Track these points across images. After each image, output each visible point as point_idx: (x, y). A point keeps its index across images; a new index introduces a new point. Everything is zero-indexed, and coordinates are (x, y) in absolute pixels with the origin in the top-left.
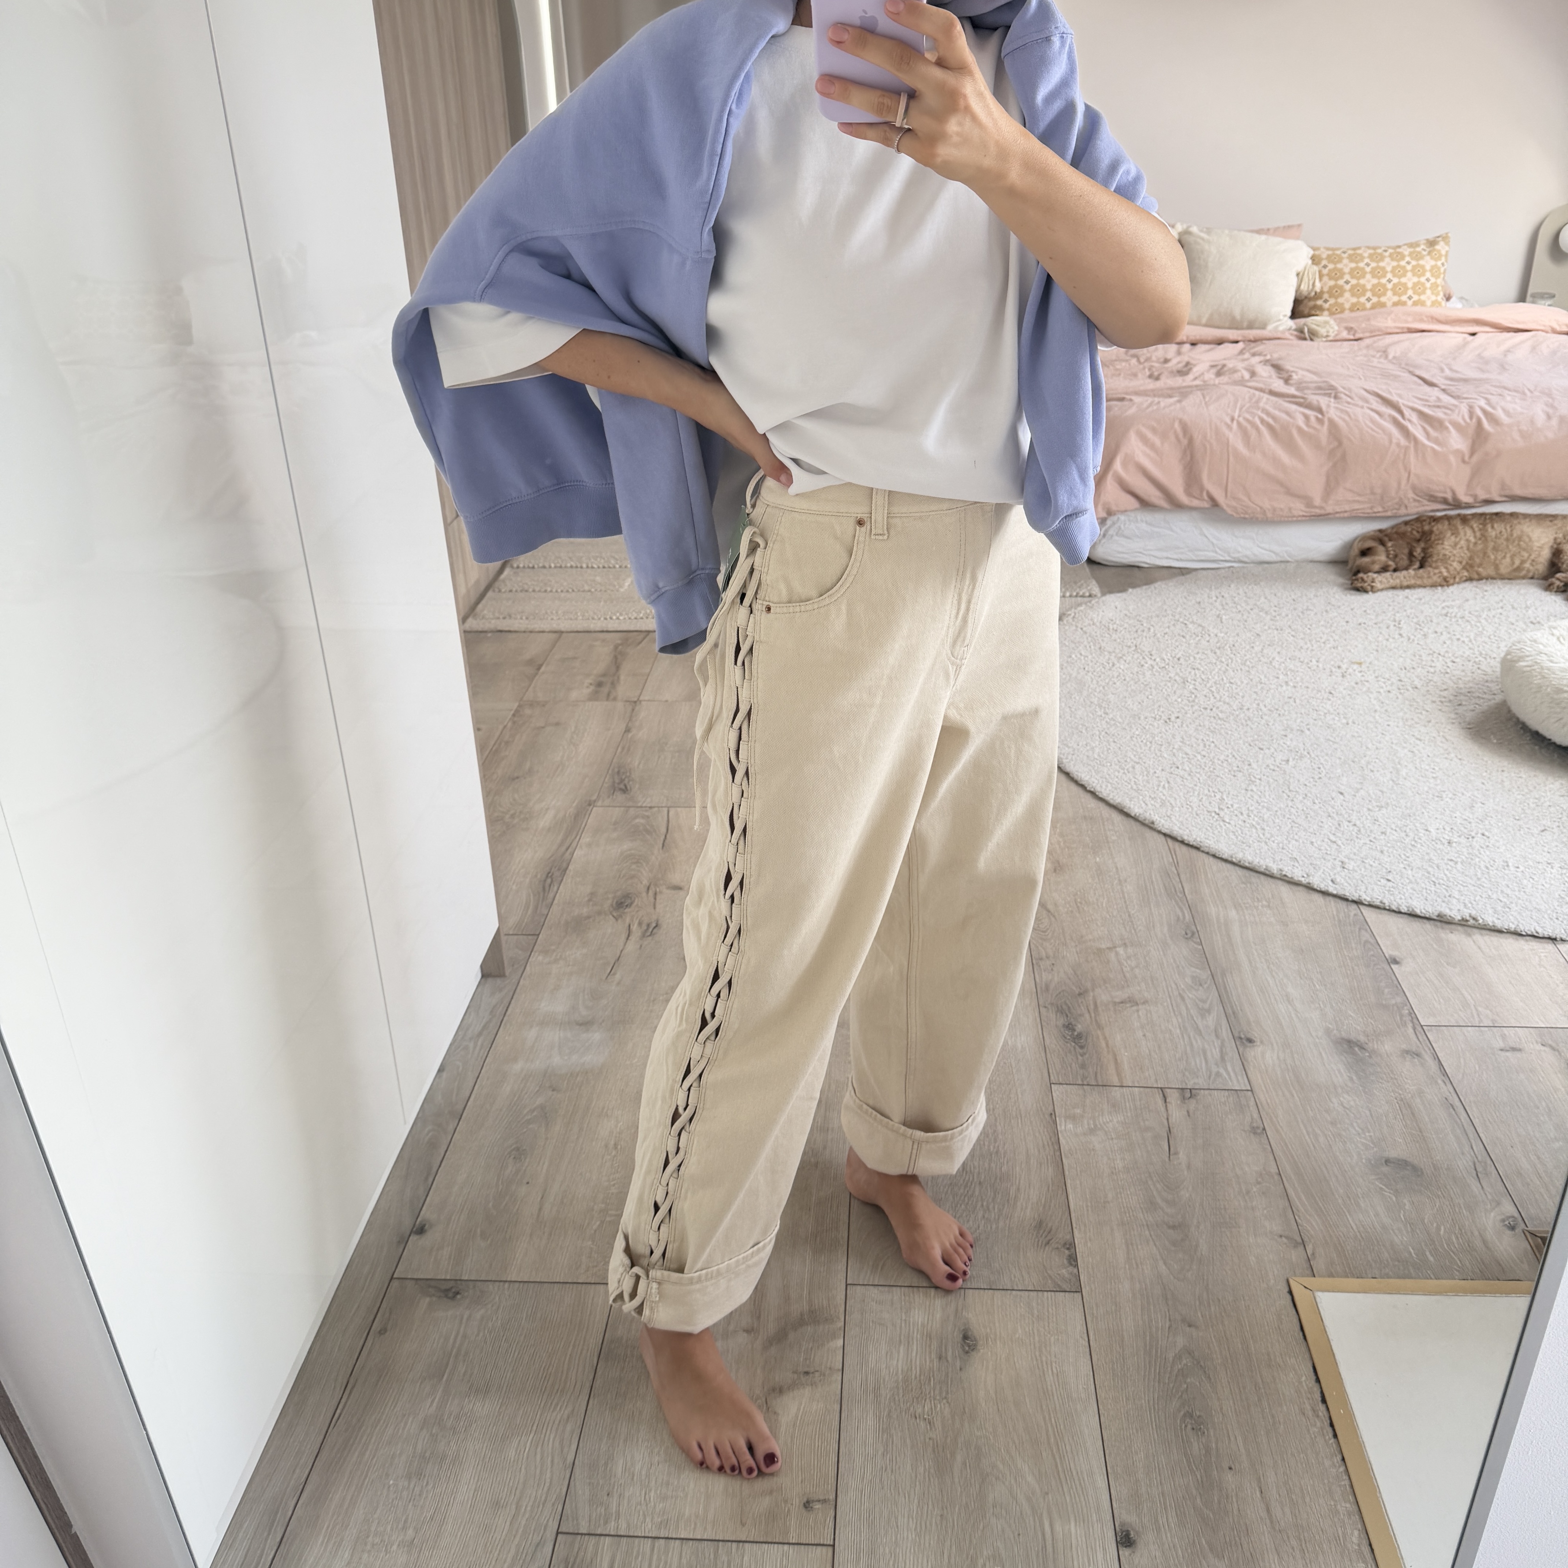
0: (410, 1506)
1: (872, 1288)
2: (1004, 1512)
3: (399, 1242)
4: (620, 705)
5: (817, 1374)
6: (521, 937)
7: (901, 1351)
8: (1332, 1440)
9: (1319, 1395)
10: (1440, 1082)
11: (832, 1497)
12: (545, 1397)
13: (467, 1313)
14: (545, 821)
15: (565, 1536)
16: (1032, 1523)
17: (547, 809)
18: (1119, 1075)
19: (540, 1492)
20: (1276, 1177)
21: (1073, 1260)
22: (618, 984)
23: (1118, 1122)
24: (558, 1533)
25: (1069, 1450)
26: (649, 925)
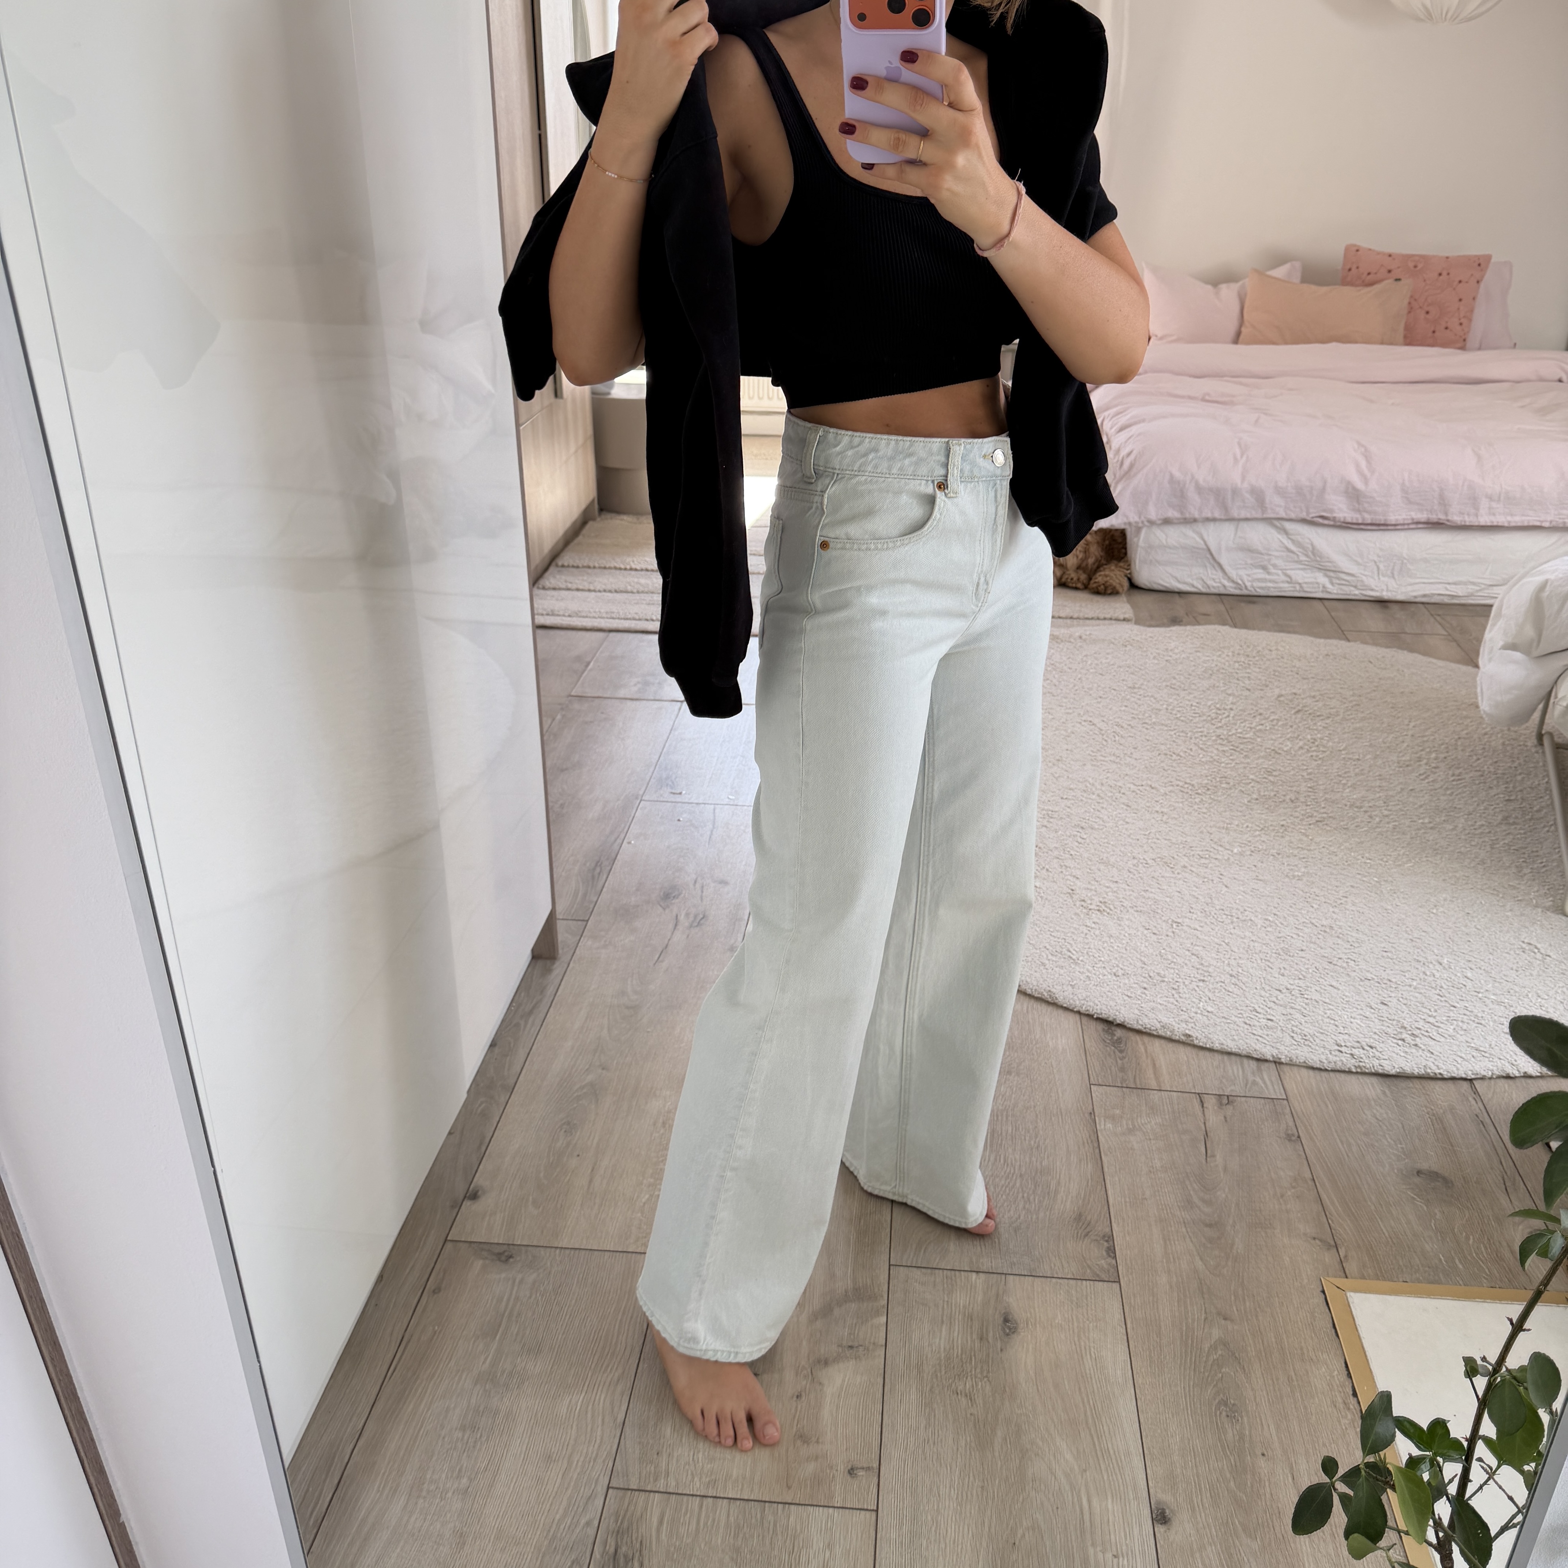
0: (465, 1454)
1: (915, 1269)
2: (1043, 1487)
3: (453, 1207)
4: (666, 704)
5: (861, 1349)
6: (570, 922)
7: (944, 1330)
9: (1351, 1389)
10: (1471, 1099)
11: (876, 1465)
12: (596, 1357)
13: (519, 1276)
14: (594, 812)
15: (616, 1491)
16: (1070, 1498)
17: (596, 801)
18: (1157, 1079)
19: (591, 1448)
20: (1311, 1183)
21: (1111, 1251)
22: (666, 970)
23: (1156, 1124)
24: (608, 1488)
25: (1107, 1432)
26: (696, 916)
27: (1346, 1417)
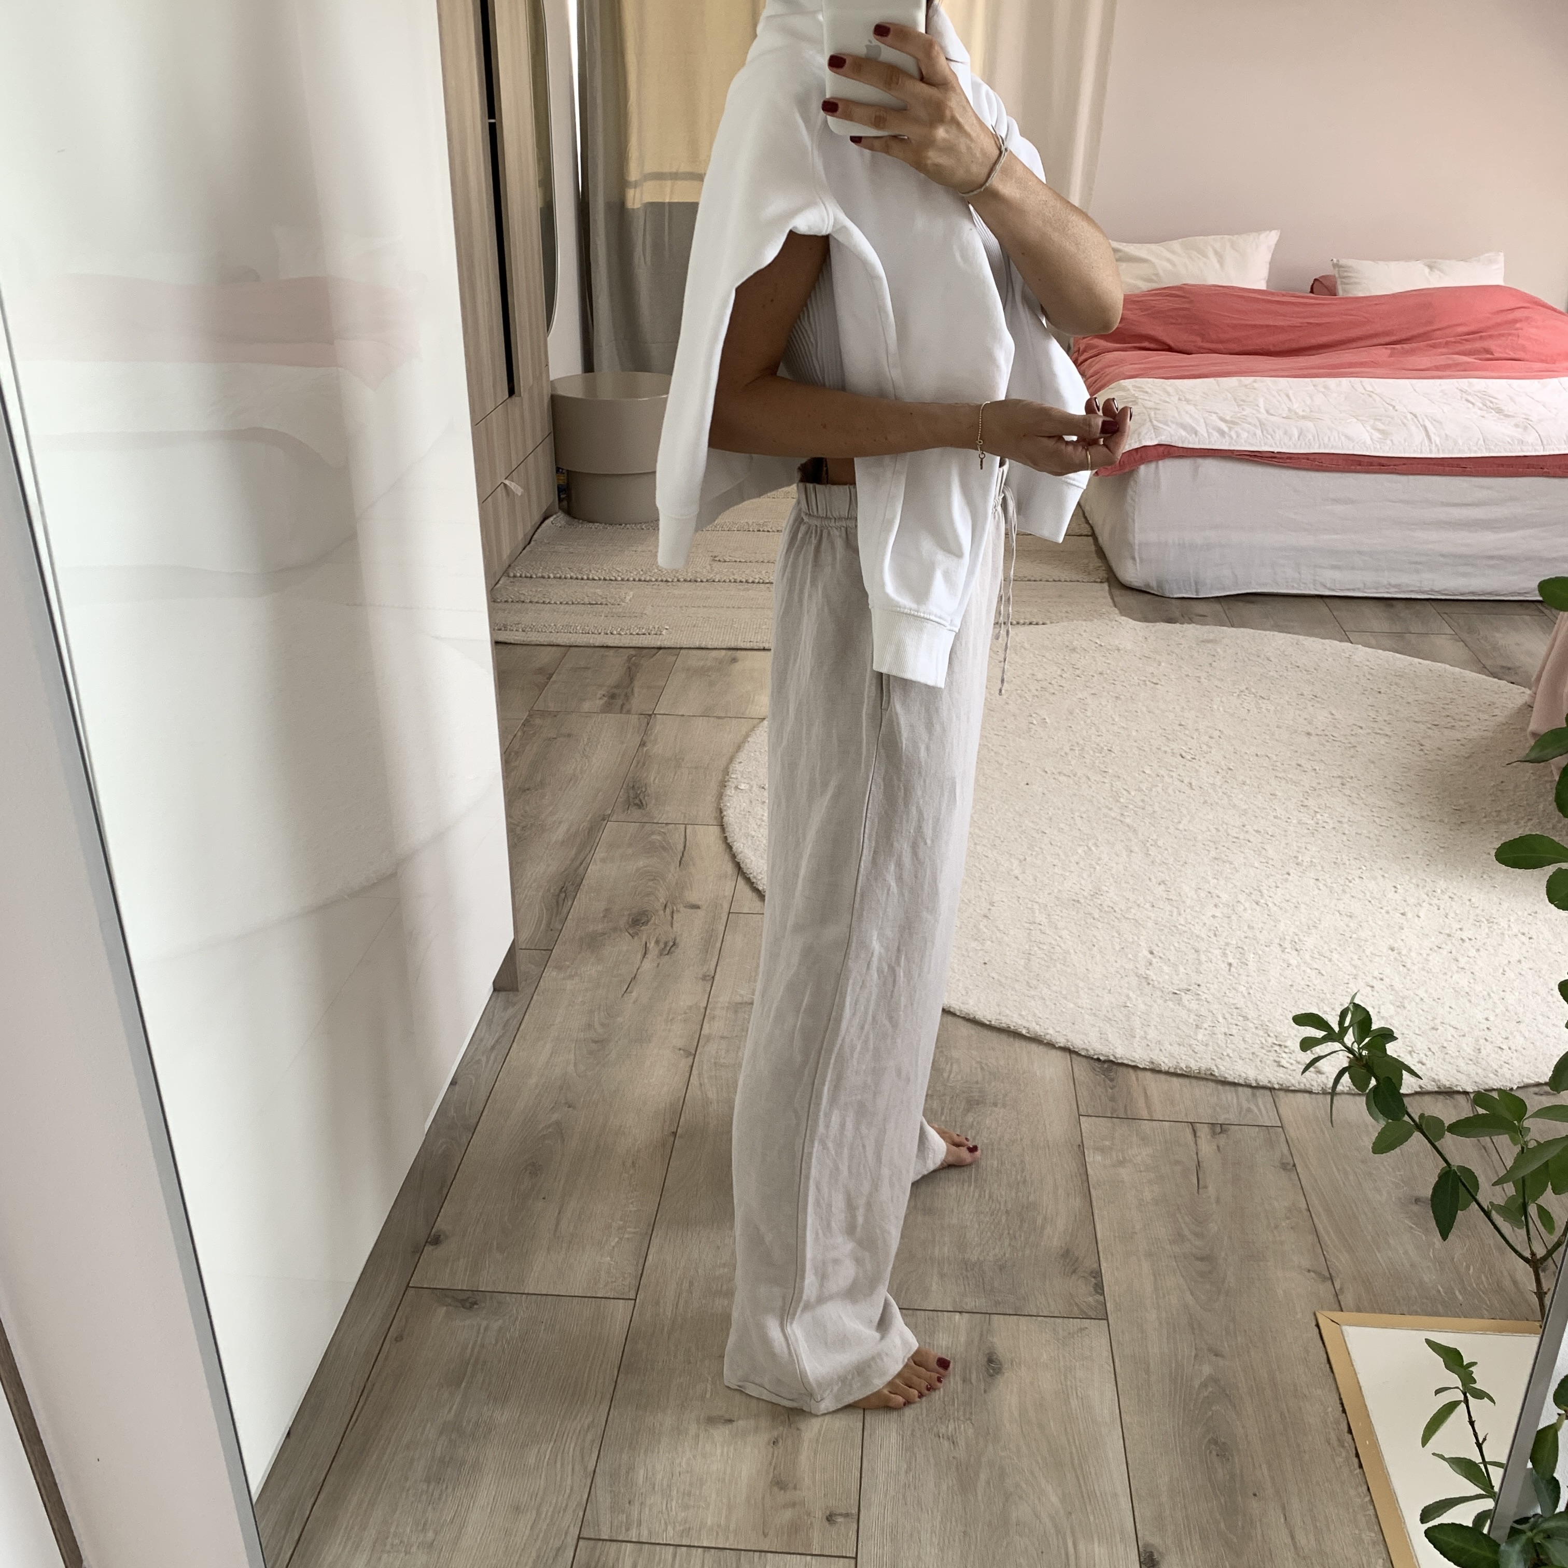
2: (1027, 1530)
3: (414, 1252)
4: (634, 718)
6: (535, 951)
8: (1358, 1471)
9: (1345, 1426)
11: (855, 1511)
12: (565, 1407)
13: (484, 1323)
14: (559, 834)
15: (586, 1542)
16: (1056, 1543)
17: (560, 823)
18: (1148, 1107)
19: (560, 1498)
20: (1306, 1213)
21: (1099, 1288)
22: (634, 1002)
23: (1147, 1155)
24: (579, 1539)
25: (1094, 1474)
26: (666, 944)
27: (1340, 1455)
